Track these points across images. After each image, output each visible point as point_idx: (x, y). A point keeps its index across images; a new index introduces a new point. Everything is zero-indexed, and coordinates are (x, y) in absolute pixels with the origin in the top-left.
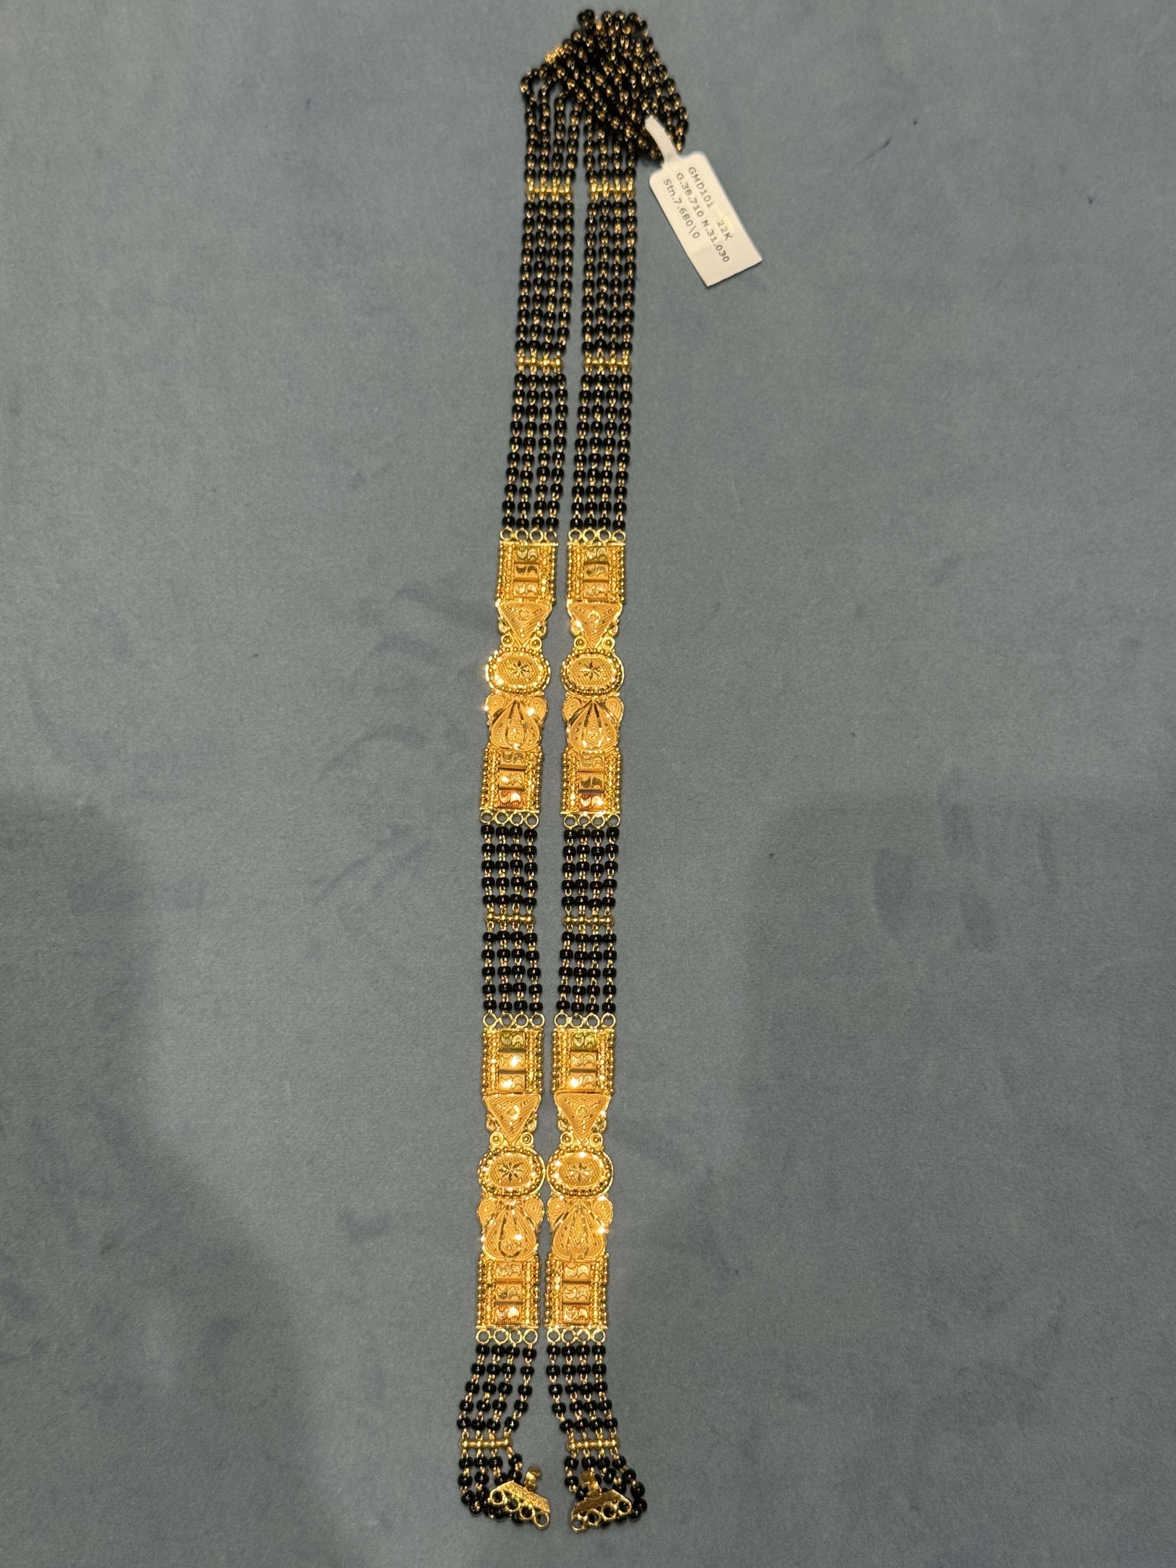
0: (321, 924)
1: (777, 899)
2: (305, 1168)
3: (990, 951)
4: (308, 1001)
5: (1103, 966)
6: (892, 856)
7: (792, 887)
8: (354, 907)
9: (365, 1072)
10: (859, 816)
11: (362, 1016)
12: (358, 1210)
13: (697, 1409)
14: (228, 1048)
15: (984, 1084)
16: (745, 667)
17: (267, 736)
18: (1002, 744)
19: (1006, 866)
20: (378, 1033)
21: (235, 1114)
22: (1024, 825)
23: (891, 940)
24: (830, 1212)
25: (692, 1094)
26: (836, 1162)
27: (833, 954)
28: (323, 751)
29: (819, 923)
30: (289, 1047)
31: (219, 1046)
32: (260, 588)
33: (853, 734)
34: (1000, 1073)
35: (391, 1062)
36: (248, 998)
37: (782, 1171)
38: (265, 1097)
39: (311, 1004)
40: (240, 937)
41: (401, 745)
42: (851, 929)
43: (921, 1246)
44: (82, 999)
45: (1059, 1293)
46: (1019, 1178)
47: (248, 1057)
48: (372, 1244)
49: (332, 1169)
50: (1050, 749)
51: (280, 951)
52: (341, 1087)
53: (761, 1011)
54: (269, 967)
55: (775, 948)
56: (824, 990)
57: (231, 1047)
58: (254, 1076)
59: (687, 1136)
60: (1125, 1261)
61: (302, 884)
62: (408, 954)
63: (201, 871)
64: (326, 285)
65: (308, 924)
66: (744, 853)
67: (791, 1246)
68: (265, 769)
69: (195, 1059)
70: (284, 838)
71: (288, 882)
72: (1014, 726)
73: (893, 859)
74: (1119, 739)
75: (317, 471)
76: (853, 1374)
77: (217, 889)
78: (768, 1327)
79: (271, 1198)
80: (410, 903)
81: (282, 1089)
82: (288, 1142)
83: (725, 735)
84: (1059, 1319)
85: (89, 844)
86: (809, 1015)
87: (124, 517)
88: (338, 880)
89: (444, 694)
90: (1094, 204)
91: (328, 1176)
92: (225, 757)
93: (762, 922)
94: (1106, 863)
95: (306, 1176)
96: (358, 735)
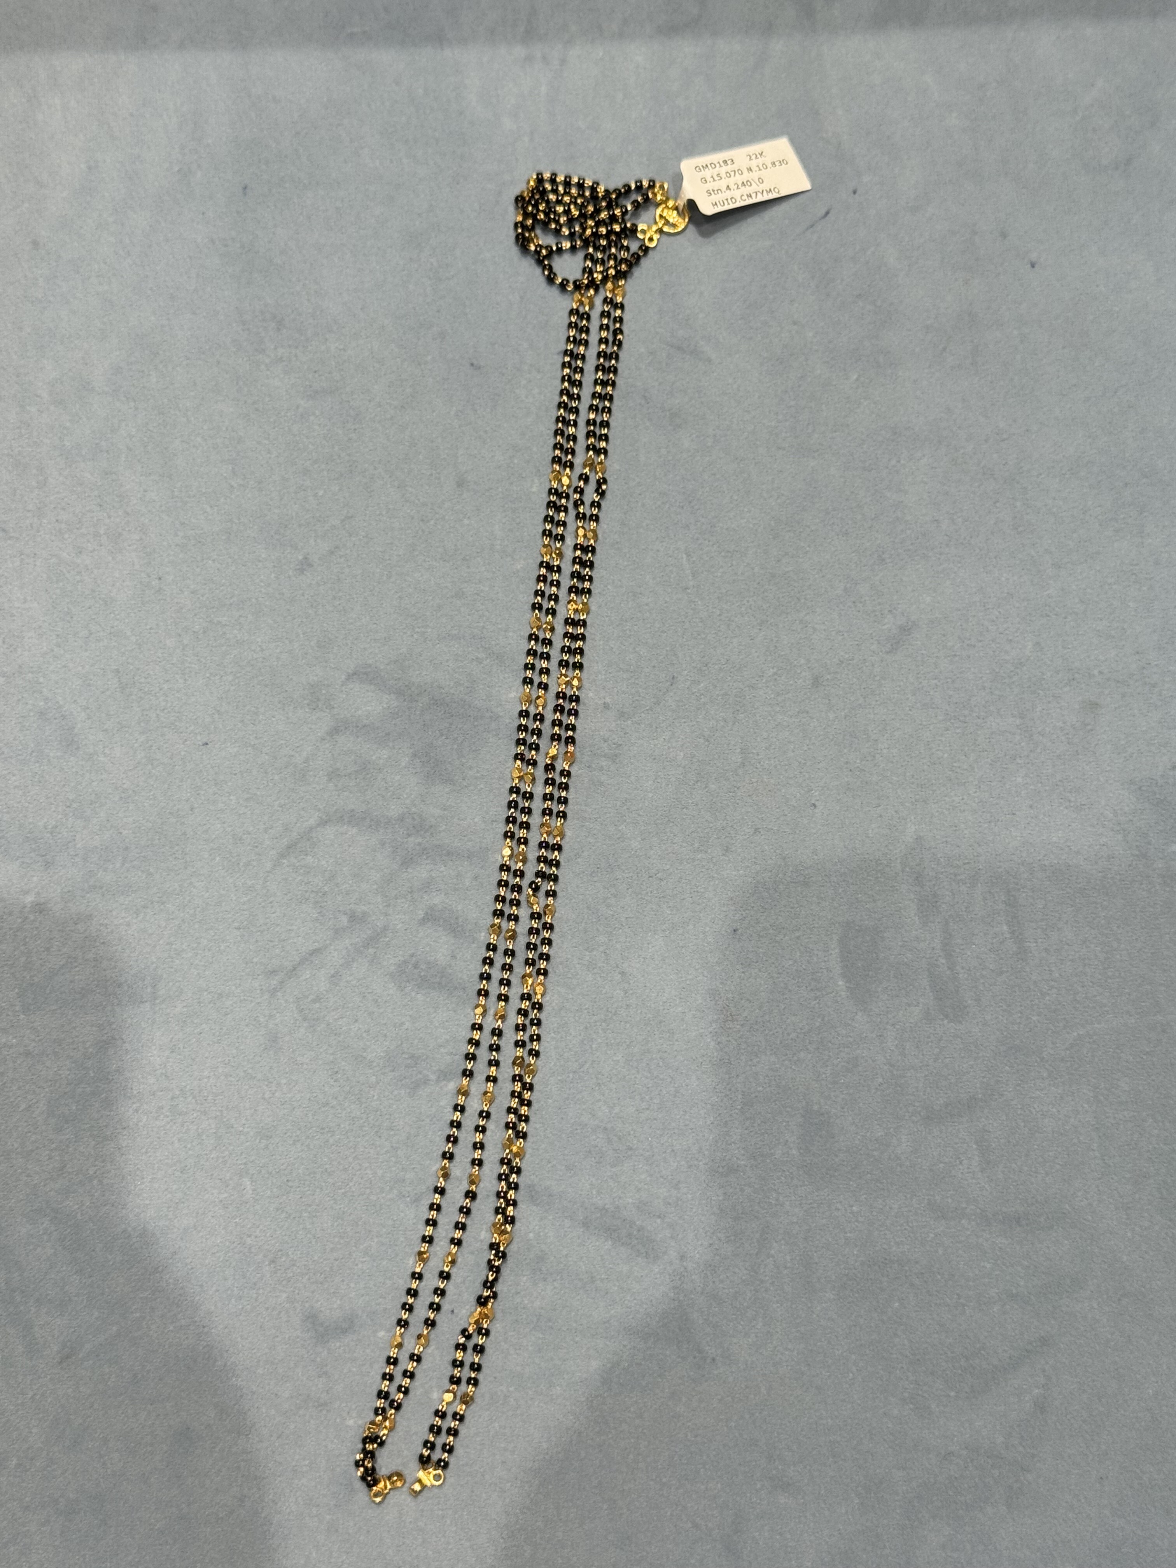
0: (278, 1015)
1: (743, 975)
2: (267, 1268)
3: (960, 1022)
4: (267, 1096)
5: (1075, 1034)
6: (857, 928)
7: (757, 962)
8: (311, 997)
9: (327, 1166)
10: (822, 888)
11: (323, 1109)
12: (322, 1309)
13: (677, 1505)
14: (185, 1147)
15: (959, 1158)
16: (702, 741)
17: (219, 826)
18: (964, 811)
19: (974, 935)
20: (339, 1125)
21: (194, 1215)
22: (990, 892)
23: (860, 1014)
24: (807, 1295)
25: (662, 1177)
26: (811, 1243)
27: (801, 1029)
28: (277, 838)
29: (786, 998)
30: (248, 1143)
31: (177, 1145)
32: (208, 675)
33: (814, 805)
34: (975, 1146)
35: (354, 1155)
36: (205, 1094)
37: (757, 1254)
38: (226, 1195)
39: (270, 1098)
40: (196, 1031)
41: (355, 830)
42: (818, 1003)
43: (902, 1327)
44: (34, 1101)
45: (1044, 1371)
46: (998, 1253)
47: (206, 1154)
48: (338, 1344)
49: (295, 1268)
50: (1014, 814)
51: (237, 1044)
52: (302, 1182)
53: (730, 1090)
54: (227, 1061)
55: (742, 1025)
56: (793, 1067)
57: (189, 1146)
58: (212, 1175)
59: (659, 1221)
60: (1109, 1336)
61: (258, 975)
62: (368, 1043)
63: (154, 965)
64: (268, 370)
65: (265, 1016)
66: (708, 929)
67: (769, 1332)
68: (218, 858)
69: (151, 1159)
70: (239, 928)
71: (243, 974)
72: (976, 792)
73: (859, 931)
74: (1083, 803)
75: (263, 556)
76: (835, 1462)
77: (171, 984)
78: (747, 1416)
79: (233, 1300)
80: (370, 991)
81: (242, 1187)
82: (249, 1241)
83: (684, 810)
84: (1045, 1398)
85: (39, 942)
86: (779, 1093)
87: (68, 609)
88: (295, 969)
89: (398, 777)
90: (1036, 266)
91: (291, 1275)
92: (177, 848)
93: (727, 999)
94: (1074, 929)
95: (268, 1276)
96: (312, 822)
